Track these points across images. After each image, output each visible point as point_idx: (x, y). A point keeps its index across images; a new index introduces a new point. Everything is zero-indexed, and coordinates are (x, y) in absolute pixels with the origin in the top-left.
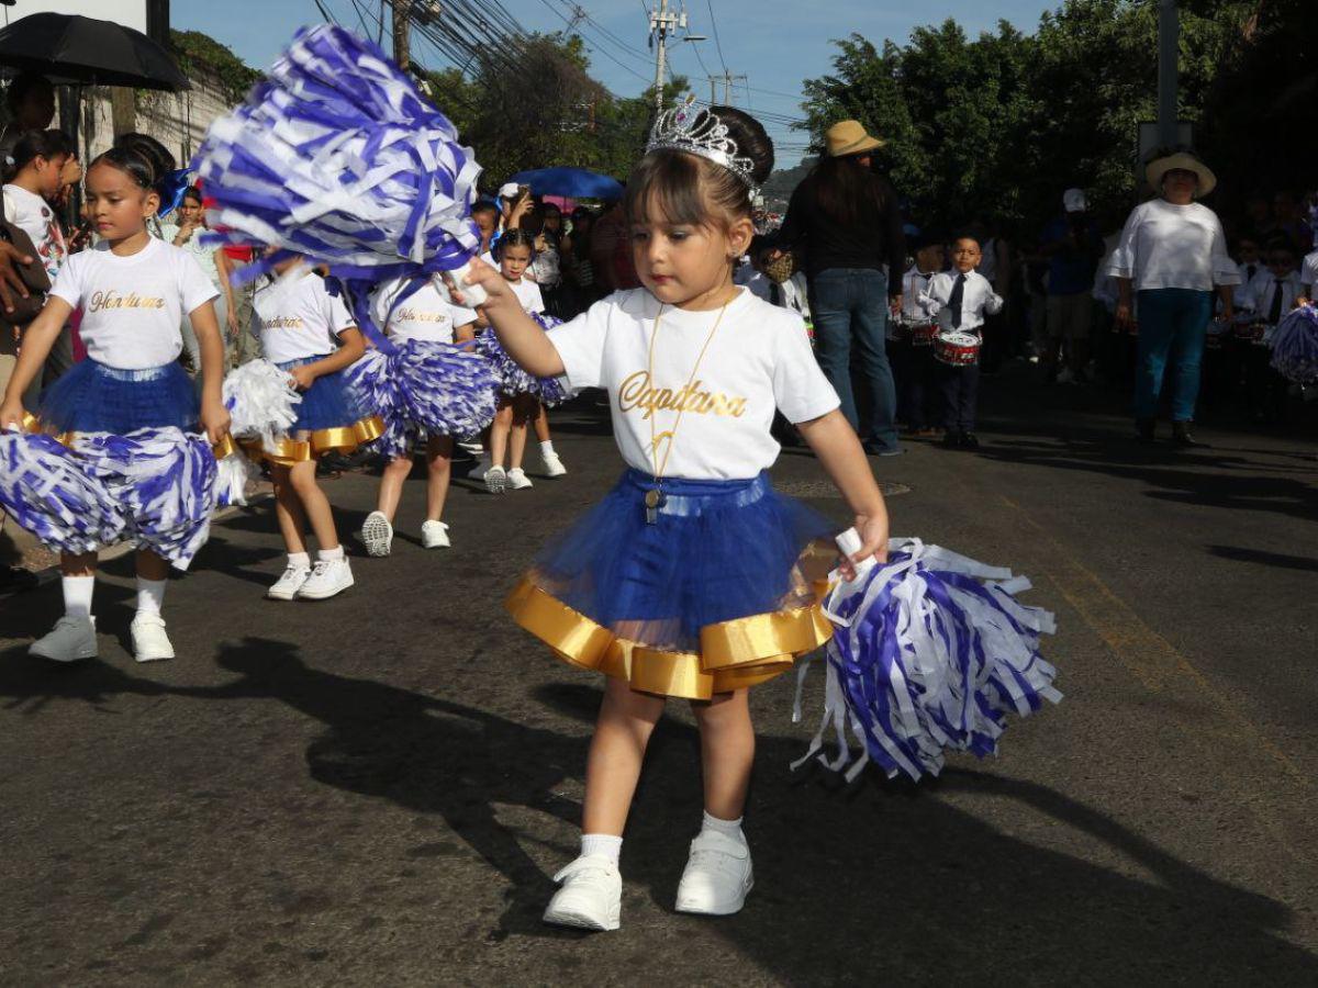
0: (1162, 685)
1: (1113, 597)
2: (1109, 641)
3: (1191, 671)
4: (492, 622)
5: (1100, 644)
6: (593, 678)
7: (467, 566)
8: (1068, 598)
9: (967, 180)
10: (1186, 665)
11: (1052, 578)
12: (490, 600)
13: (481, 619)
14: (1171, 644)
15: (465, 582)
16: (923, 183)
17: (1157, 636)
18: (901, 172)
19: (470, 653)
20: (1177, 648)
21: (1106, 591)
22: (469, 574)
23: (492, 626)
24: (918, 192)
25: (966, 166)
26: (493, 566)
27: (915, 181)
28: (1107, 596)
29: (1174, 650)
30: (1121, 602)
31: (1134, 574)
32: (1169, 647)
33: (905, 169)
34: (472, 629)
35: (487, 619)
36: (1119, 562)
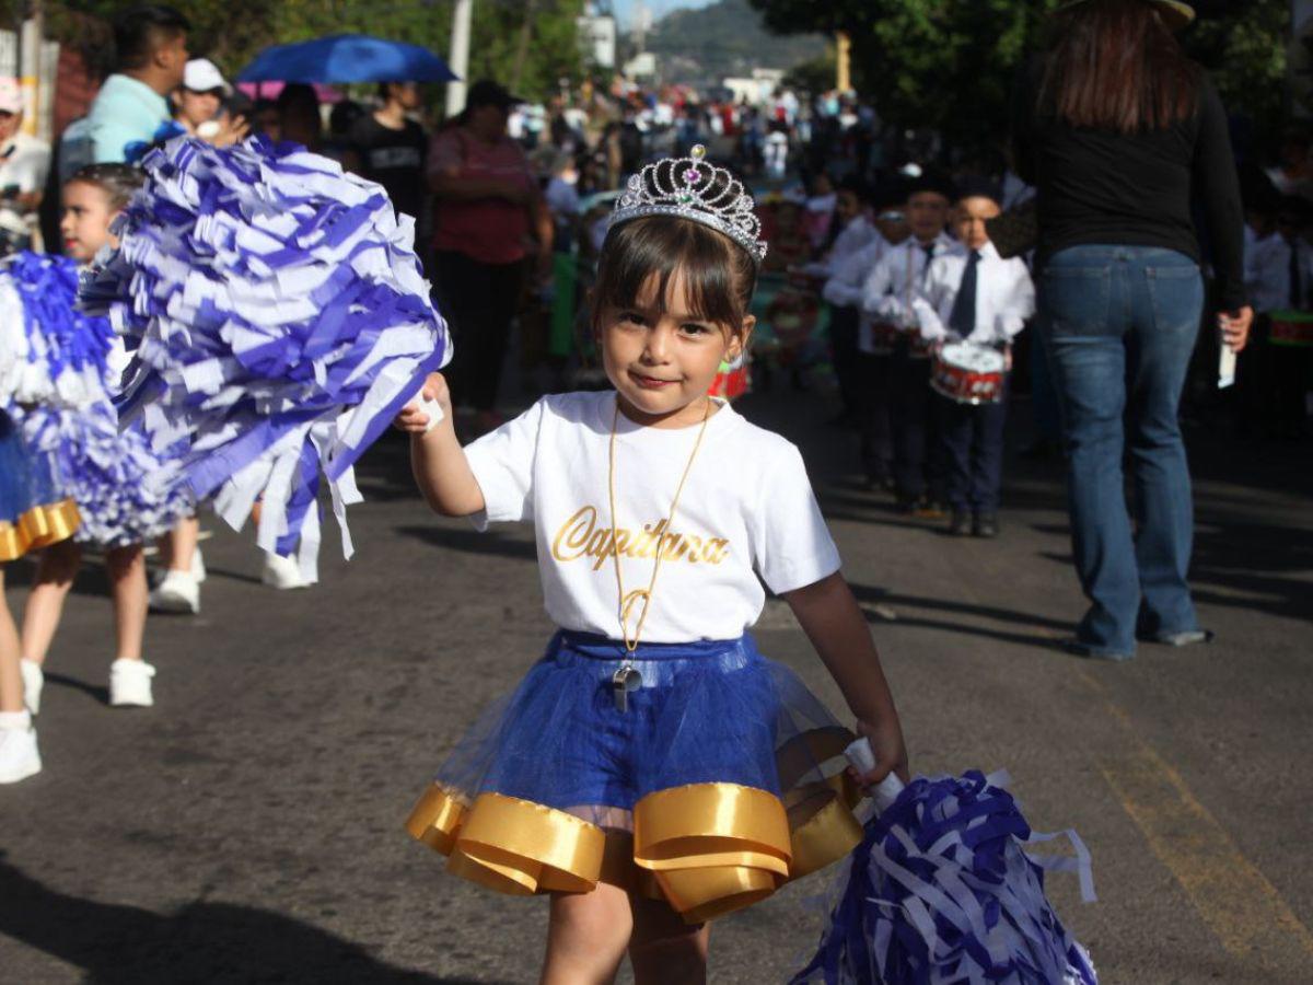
0: (1249, 947)
1: (1196, 806)
2: (1181, 879)
3: (1295, 925)
4: (222, 839)
5: (1166, 881)
6: (391, 933)
7: (172, 743)
8: (1129, 808)
9: (1010, 43)
10: (1289, 916)
11: (1107, 775)
12: (216, 803)
13: (206, 835)
14: (1273, 881)
15: (172, 771)
16: (934, 47)
17: (1254, 870)
18: (895, 26)
19: (194, 890)
20: (1280, 889)
21: (1186, 798)
22: (179, 757)
23: (224, 846)
24: (925, 61)
25: (1007, 20)
26: (215, 743)
27: (919, 42)
28: (1187, 805)
29: (1275, 891)
30: (1208, 816)
31: (1233, 767)
32: (1269, 887)
33: (902, 20)
34: (193, 849)
35: (215, 835)
36: (1213, 746)
